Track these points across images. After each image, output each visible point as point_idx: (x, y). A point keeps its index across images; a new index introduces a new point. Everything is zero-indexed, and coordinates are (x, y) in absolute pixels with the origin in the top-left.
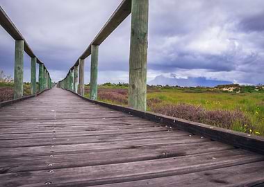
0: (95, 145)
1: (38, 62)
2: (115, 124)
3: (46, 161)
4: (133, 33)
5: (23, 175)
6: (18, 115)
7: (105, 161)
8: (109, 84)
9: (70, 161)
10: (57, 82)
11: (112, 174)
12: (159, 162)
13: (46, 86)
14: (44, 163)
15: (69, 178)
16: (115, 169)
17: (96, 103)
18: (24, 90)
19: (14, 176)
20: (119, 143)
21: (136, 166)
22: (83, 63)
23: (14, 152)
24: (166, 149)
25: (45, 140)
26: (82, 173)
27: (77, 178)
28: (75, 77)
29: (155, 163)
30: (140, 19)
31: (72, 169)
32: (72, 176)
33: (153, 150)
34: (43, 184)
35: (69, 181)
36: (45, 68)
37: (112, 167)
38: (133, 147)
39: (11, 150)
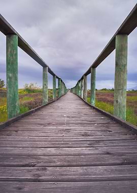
0: (85, 149)
1: (57, 77)
2: (102, 131)
3: (56, 160)
4: (117, 64)
5: (43, 169)
6: (44, 119)
7: (88, 163)
8: (105, 89)
9: (68, 162)
10: (70, 88)
11: (90, 175)
12: (120, 168)
13: (63, 92)
14: (54, 162)
15: (66, 175)
16: (92, 171)
17: (94, 108)
18: (49, 97)
19: (38, 170)
20: (100, 149)
21: (106, 170)
22: (86, 78)
23: (39, 152)
24: (128, 157)
25: (57, 142)
26: (74, 171)
27: (70, 175)
28: (82, 87)
29: (118, 168)
30: (122, 55)
31: (69, 168)
32: (68, 173)
33: (120, 157)
34: (52, 177)
35: (66, 177)
36: (62, 81)
37: (91, 168)
38: (108, 153)
39: (38, 149)
